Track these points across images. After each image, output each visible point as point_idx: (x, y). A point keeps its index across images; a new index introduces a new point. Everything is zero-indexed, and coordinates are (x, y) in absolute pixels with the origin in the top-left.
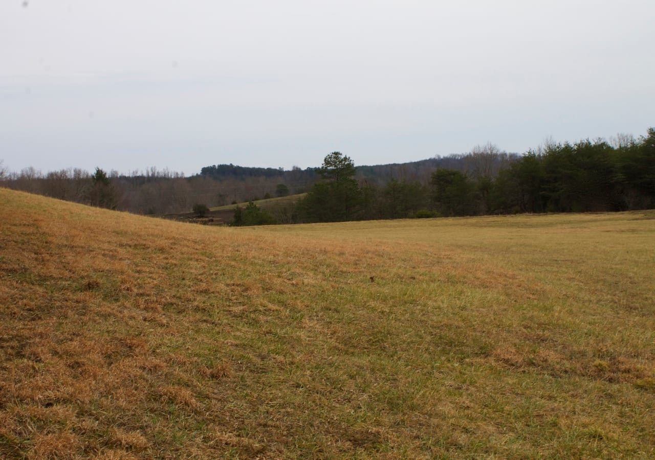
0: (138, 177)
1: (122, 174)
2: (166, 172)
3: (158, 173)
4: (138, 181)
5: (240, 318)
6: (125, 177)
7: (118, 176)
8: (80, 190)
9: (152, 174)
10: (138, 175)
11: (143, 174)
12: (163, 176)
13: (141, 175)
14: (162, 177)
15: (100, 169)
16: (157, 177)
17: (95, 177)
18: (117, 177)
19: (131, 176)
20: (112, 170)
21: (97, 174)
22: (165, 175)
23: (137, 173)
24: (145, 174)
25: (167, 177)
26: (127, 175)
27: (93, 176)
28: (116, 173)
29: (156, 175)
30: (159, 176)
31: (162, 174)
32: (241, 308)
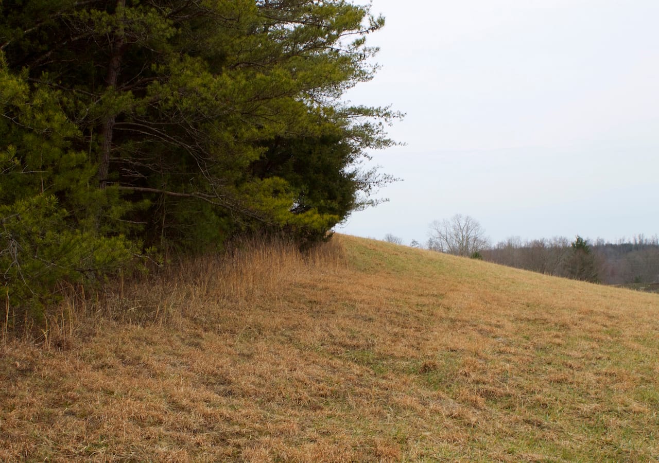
0: (625, 244)
1: (608, 242)
2: (655, 240)
3: (646, 240)
4: (625, 249)
5: (587, 419)
6: (611, 245)
7: (605, 244)
8: (560, 258)
9: (640, 242)
10: (625, 242)
11: (630, 242)
12: (652, 243)
13: (628, 242)
14: (650, 244)
15: (580, 237)
16: (645, 245)
17: (575, 245)
18: (603, 245)
19: (617, 244)
20: (598, 238)
21: (577, 242)
22: (653, 242)
23: (624, 240)
24: (632, 242)
25: (655, 244)
26: (613, 243)
27: (573, 244)
28: (602, 240)
29: (644, 242)
30: (647, 244)
31: (650, 241)
32: (594, 405)
